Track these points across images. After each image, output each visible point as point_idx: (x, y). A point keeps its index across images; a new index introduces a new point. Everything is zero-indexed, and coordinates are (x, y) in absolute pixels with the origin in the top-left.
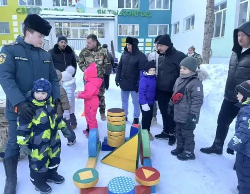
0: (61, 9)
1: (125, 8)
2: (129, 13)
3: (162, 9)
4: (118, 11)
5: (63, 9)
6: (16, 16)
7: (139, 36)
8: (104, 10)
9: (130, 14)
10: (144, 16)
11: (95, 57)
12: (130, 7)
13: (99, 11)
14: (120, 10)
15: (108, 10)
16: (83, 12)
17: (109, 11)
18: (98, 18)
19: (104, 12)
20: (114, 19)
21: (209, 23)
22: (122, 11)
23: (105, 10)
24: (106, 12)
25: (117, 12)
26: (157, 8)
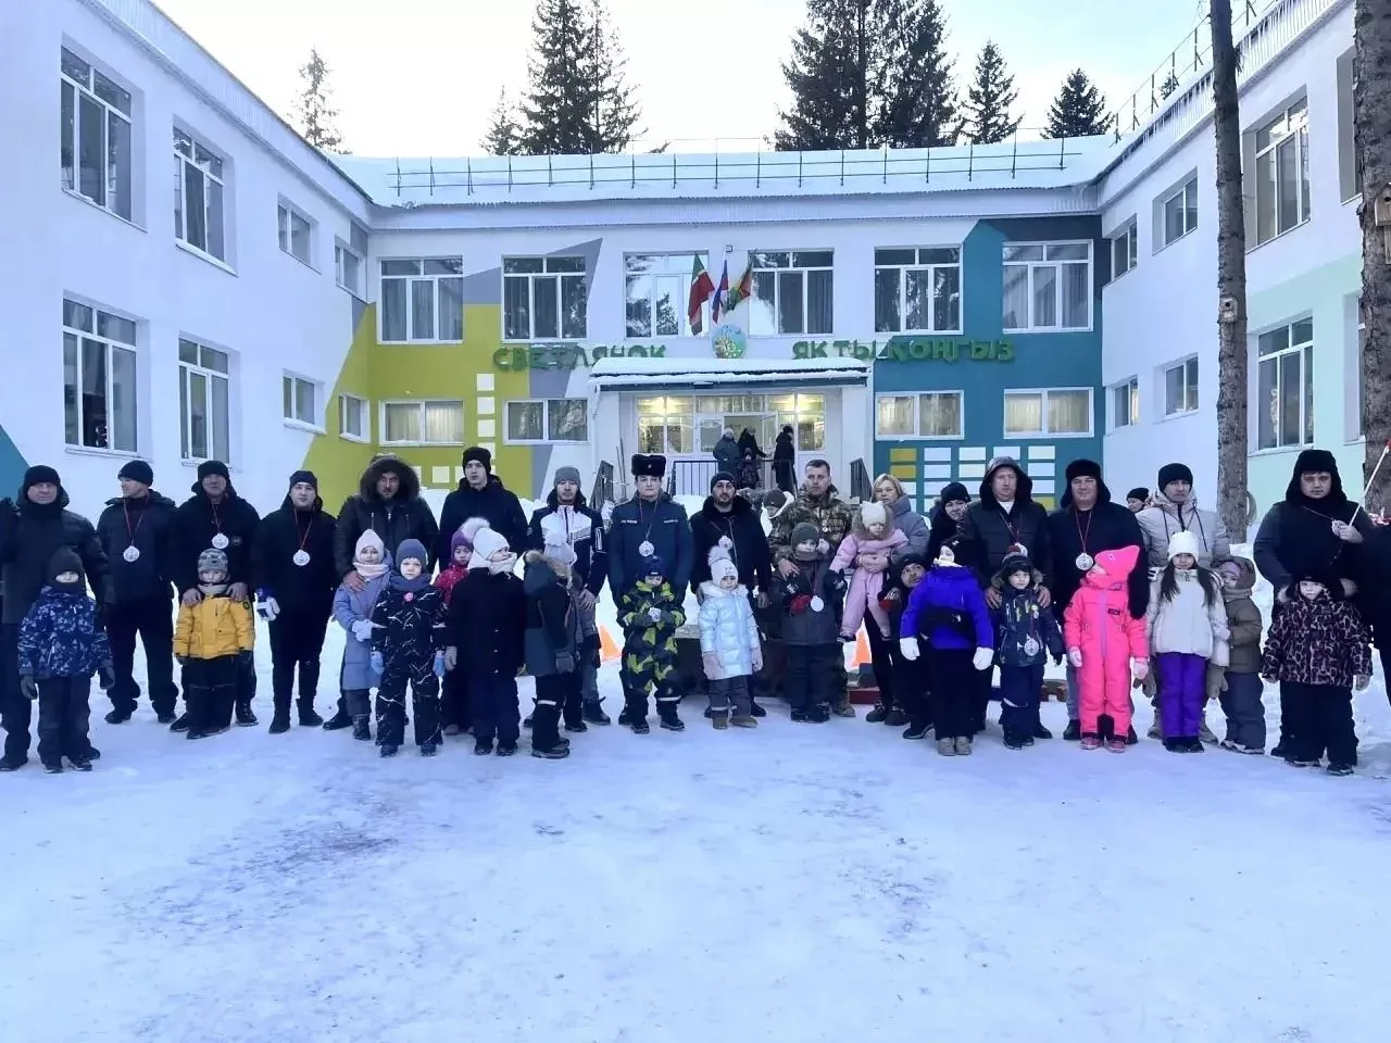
0: (657, 346)
1: (904, 331)
2: (919, 349)
3: (1058, 328)
4: (874, 343)
5: (663, 348)
6: (491, 377)
7: (962, 436)
8: (818, 342)
9: (926, 350)
10: (986, 359)
11: (824, 523)
12: (925, 326)
13: (800, 350)
14: (885, 338)
15: (836, 344)
16: (739, 356)
17: (840, 345)
18: (802, 376)
19: (819, 352)
20: (863, 380)
21: (1230, 406)
22: (892, 342)
23: (824, 343)
24: (828, 349)
25: (870, 348)
26: (1037, 323)
